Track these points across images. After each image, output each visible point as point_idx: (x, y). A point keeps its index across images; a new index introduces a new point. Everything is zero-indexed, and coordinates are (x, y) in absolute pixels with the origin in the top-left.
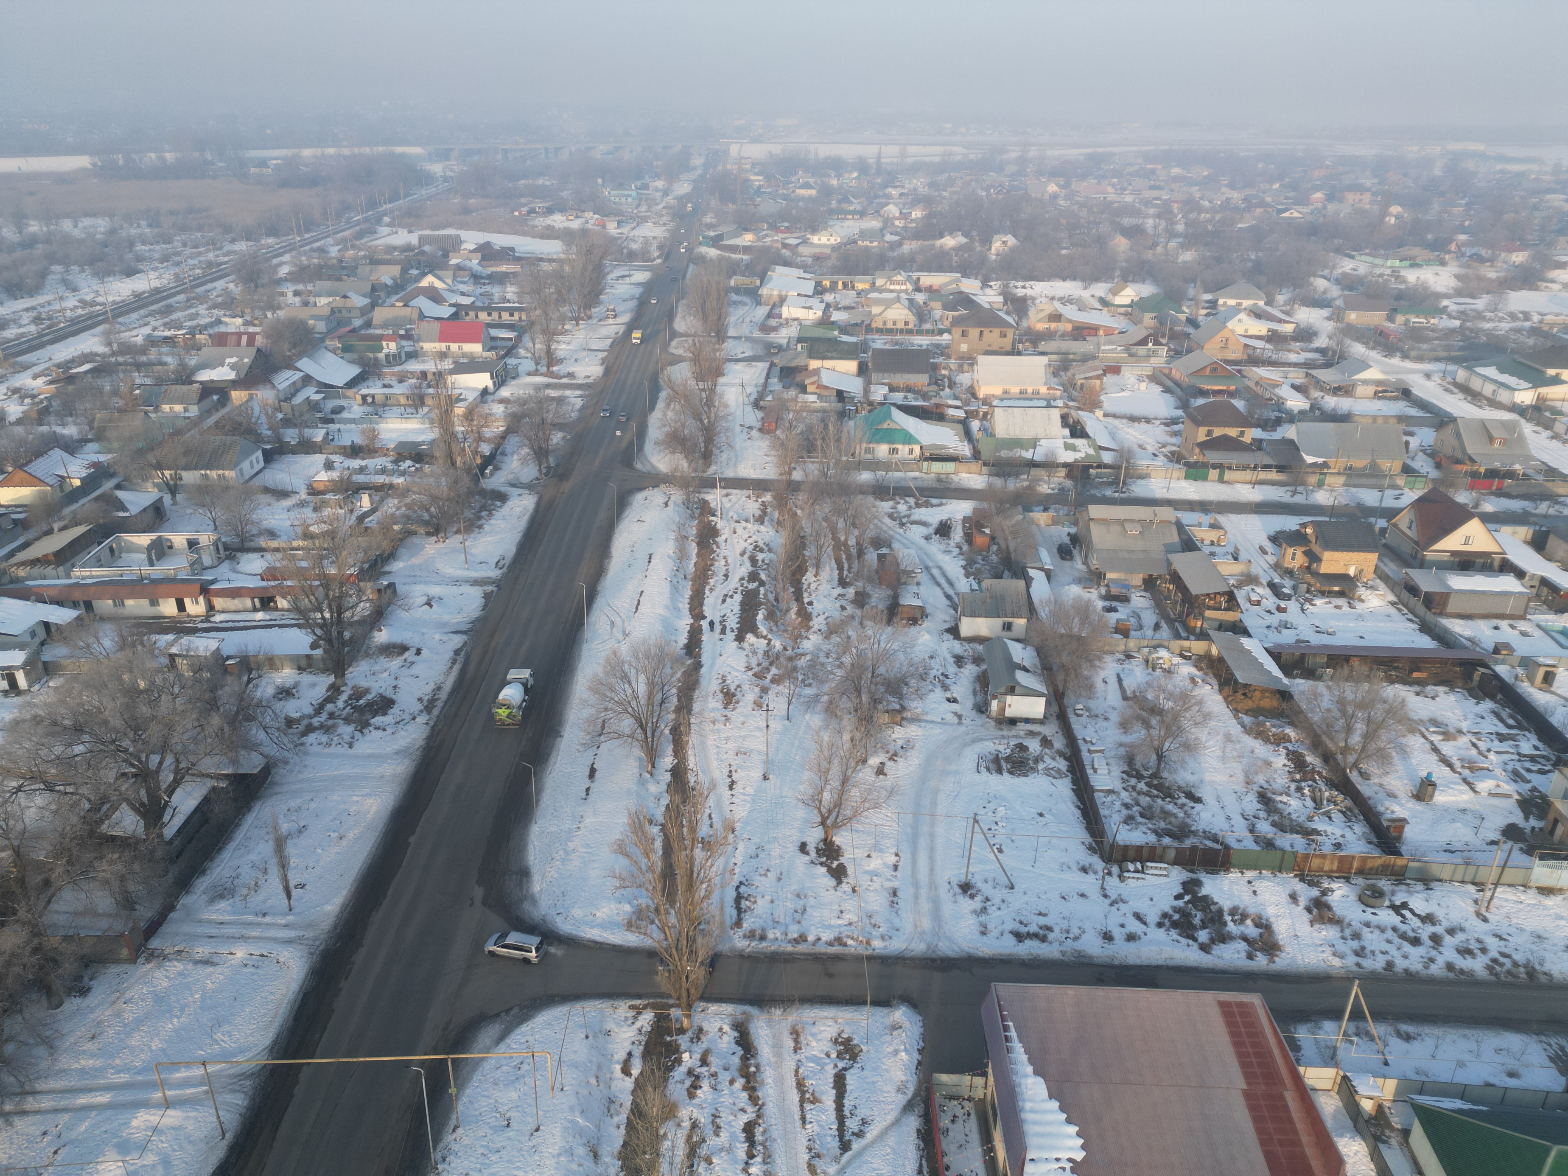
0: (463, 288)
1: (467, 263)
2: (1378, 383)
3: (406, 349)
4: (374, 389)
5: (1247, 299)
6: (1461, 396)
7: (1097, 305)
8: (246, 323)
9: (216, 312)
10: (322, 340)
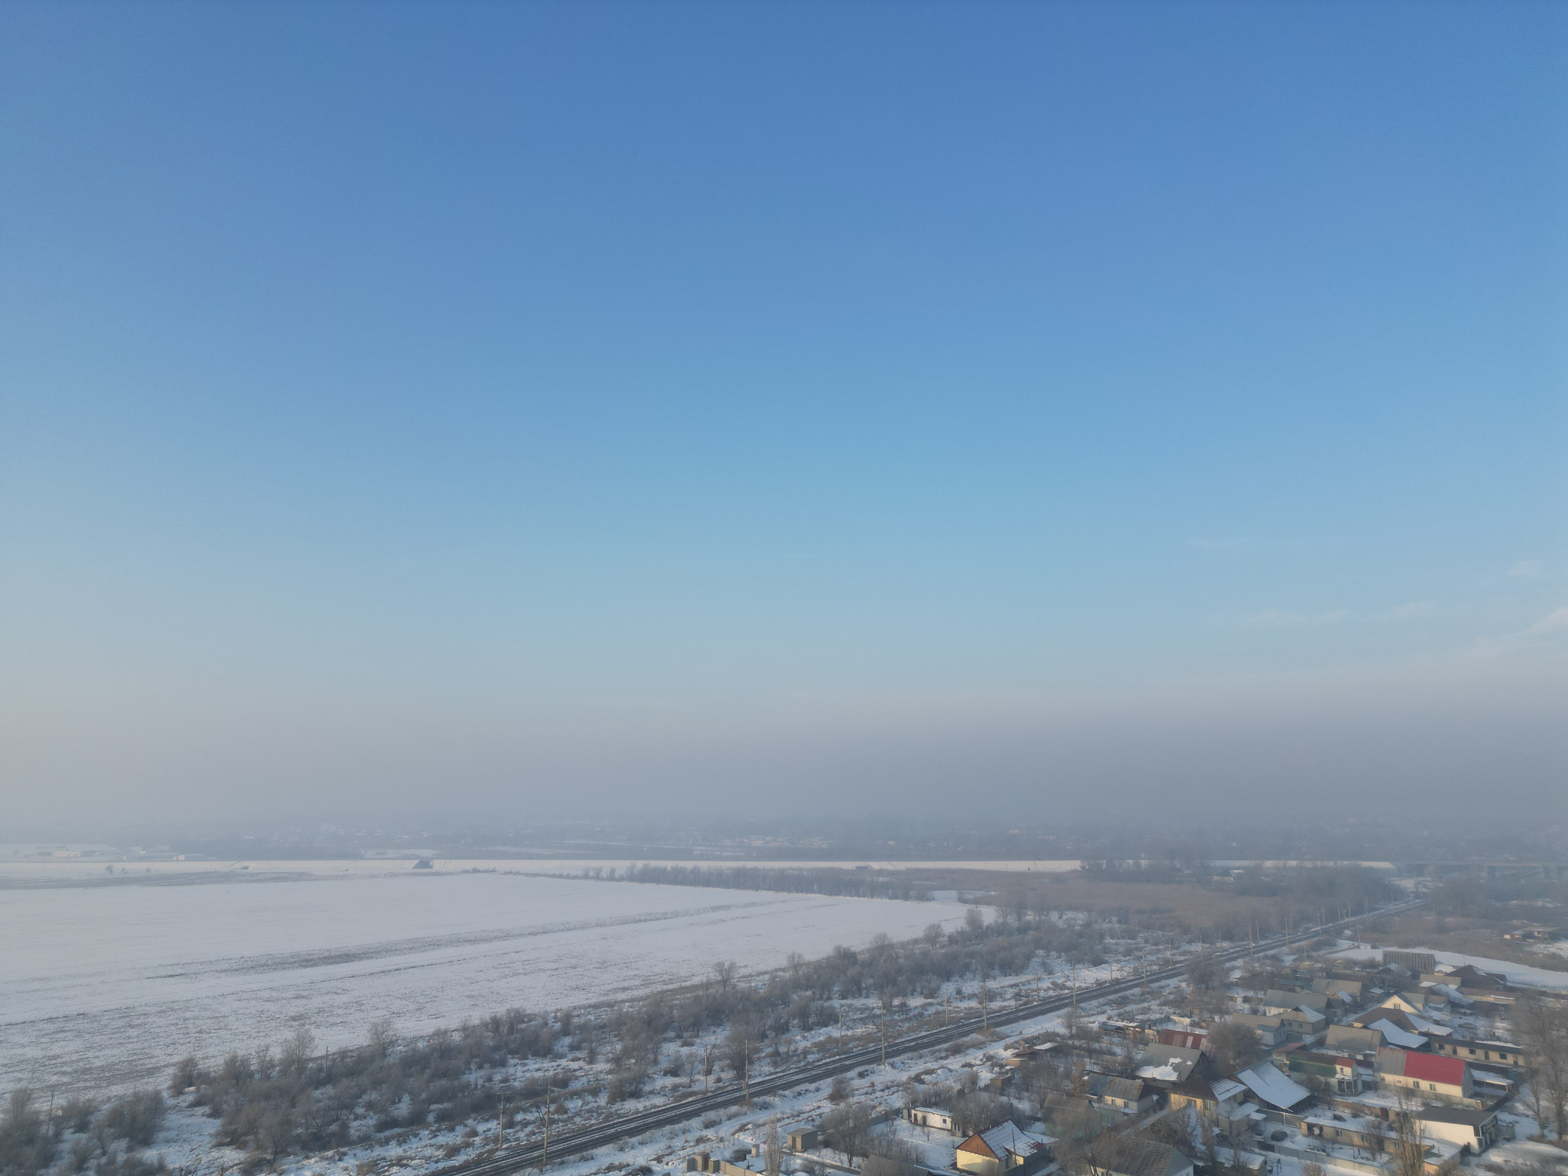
0: (1437, 1015)
1: (1443, 987)
3: (1364, 1078)
4: (1324, 1119)
8: (1194, 1024)
9: (1166, 1009)
10: (1269, 1053)
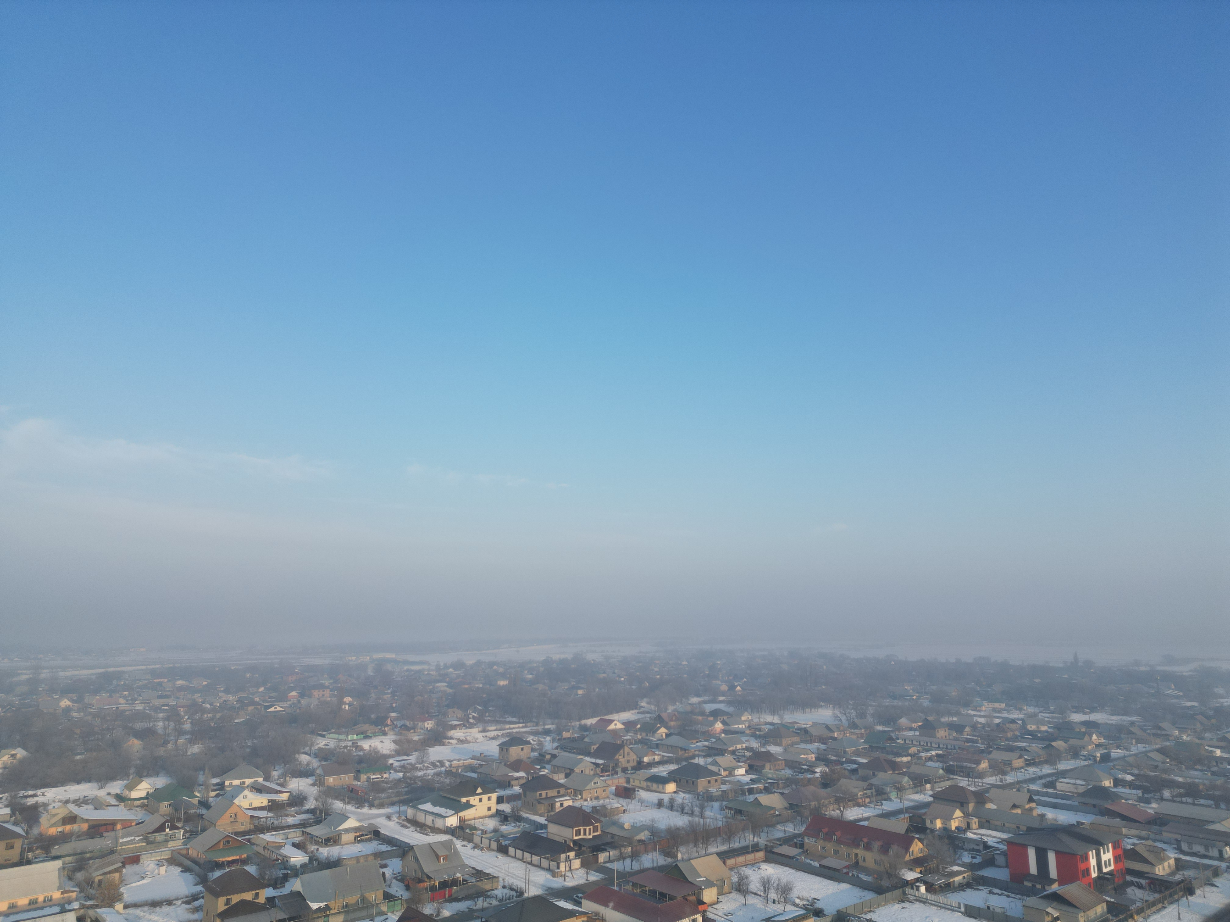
2: (356, 829)
5: (249, 778)
6: (412, 828)
7: (114, 802)
